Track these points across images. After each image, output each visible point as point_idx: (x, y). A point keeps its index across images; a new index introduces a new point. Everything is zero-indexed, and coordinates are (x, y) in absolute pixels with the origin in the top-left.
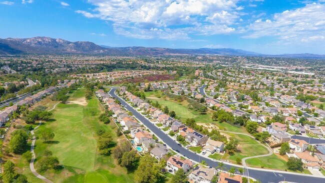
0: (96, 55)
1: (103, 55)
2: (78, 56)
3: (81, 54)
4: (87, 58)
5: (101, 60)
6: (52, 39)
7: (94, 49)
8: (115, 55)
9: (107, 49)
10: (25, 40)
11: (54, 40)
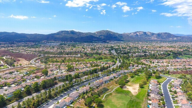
0: (170, 41)
1: (176, 41)
2: (157, 42)
3: (159, 41)
4: (162, 44)
5: (171, 47)
6: (144, 32)
7: (170, 37)
8: (186, 42)
9: (180, 37)
10: (131, 33)
11: (145, 33)
